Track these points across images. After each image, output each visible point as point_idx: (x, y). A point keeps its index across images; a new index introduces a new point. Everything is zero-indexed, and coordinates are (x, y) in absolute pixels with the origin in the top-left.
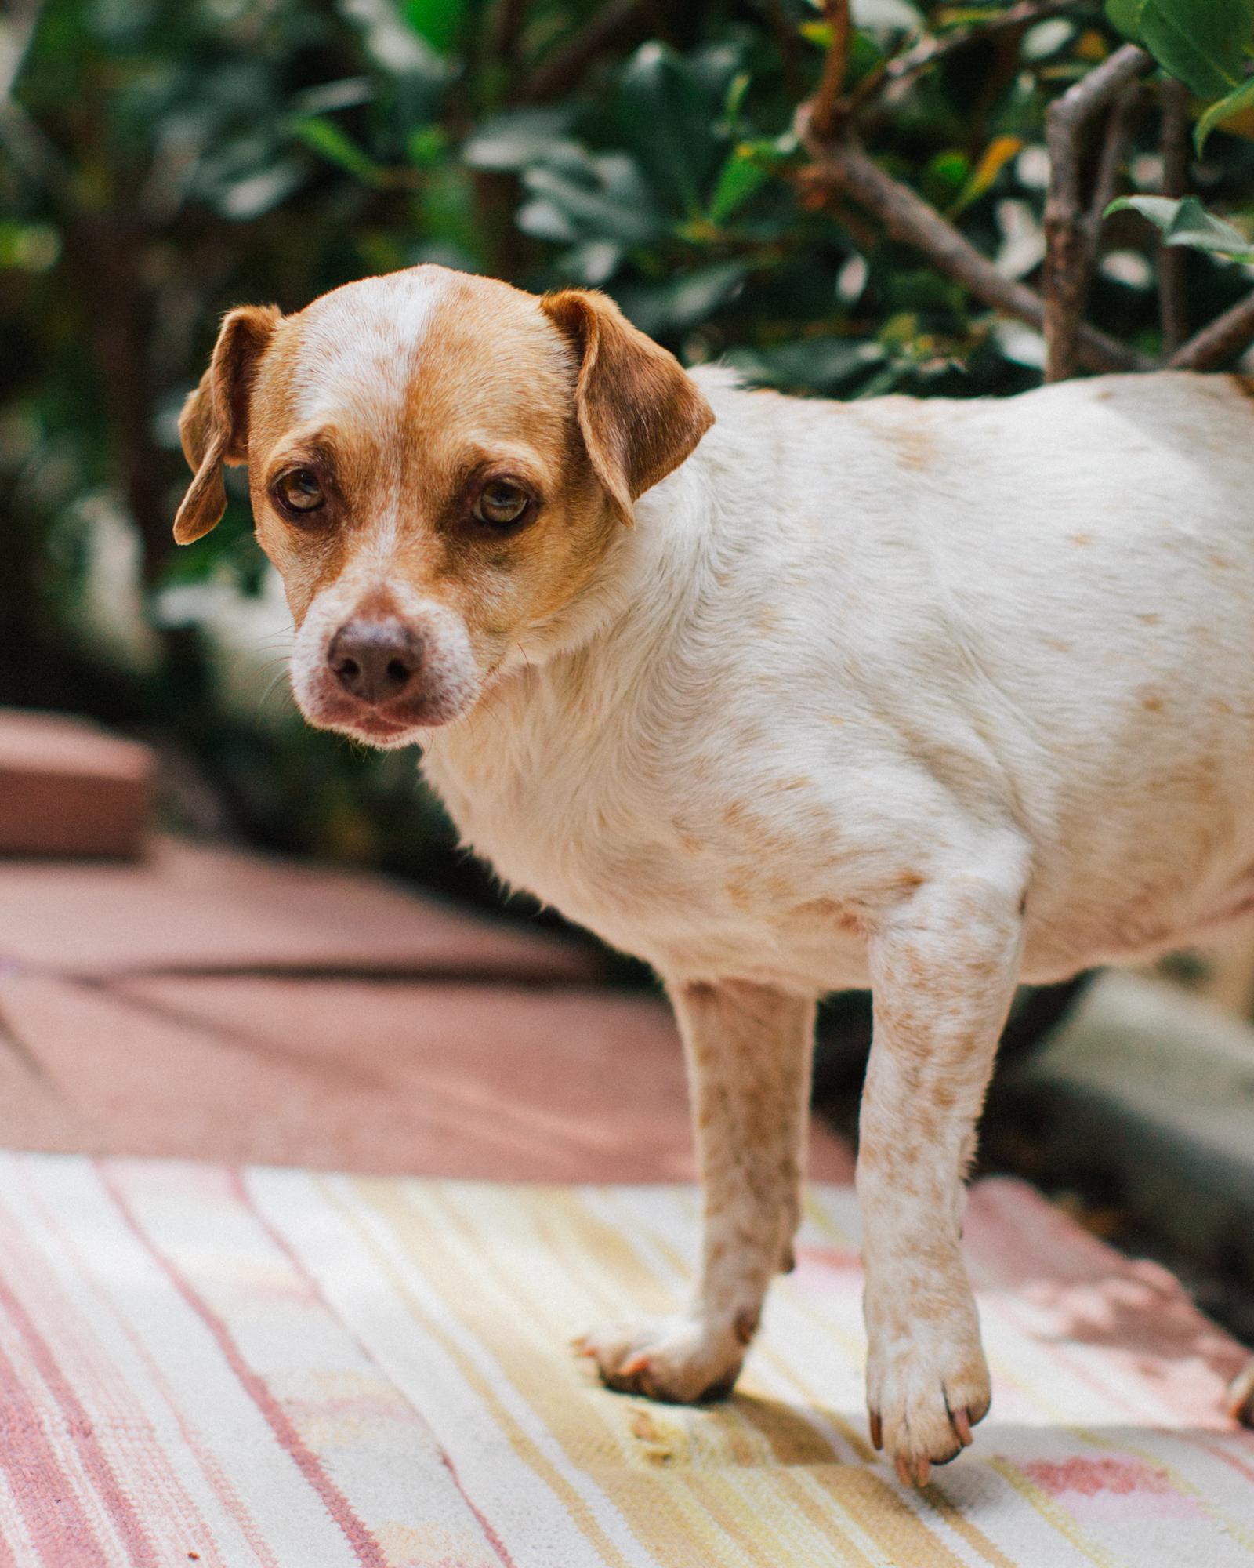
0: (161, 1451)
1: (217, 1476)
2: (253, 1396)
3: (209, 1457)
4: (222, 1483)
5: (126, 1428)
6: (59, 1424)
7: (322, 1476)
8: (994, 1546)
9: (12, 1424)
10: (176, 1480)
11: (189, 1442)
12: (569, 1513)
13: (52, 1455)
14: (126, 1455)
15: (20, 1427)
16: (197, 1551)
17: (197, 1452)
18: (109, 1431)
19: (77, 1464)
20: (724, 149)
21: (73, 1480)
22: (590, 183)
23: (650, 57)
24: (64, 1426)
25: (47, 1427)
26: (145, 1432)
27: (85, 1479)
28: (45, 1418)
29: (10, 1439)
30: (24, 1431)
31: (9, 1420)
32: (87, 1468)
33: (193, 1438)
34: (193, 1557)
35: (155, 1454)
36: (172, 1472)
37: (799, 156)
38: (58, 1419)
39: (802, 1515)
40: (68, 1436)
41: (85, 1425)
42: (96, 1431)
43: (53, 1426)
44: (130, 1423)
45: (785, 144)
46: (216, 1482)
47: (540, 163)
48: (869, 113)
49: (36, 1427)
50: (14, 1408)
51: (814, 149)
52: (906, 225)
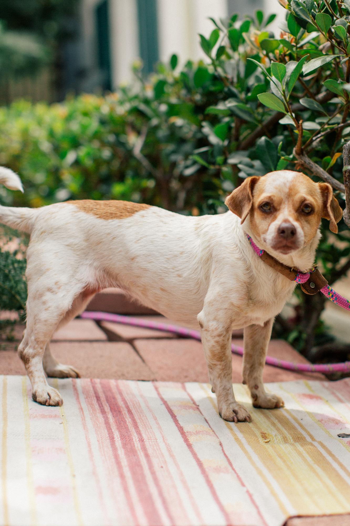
0: (158, 444)
1: (169, 449)
2: (180, 431)
3: (168, 445)
4: (171, 451)
5: (151, 440)
6: (137, 439)
7: (192, 449)
8: (337, 459)
9: (126, 440)
10: (160, 451)
11: (165, 442)
12: (246, 455)
13: (134, 446)
14: (150, 445)
15: (128, 440)
16: (163, 465)
17: (166, 444)
18: (147, 440)
19: (140, 448)
20: (279, 158)
21: (138, 452)
22: (252, 167)
23: (263, 138)
24: (138, 439)
25: (134, 440)
26: (155, 441)
27: (141, 451)
28: (134, 438)
29: (126, 443)
30: (129, 441)
31: (126, 439)
32: (142, 448)
33: (166, 441)
34: (162, 467)
35: (157, 445)
36: (160, 449)
37: (294, 158)
38: (136, 438)
39: (296, 453)
40: (138, 442)
41: (142, 439)
42: (145, 440)
43: (135, 440)
44: (152, 438)
45: (291, 156)
46: (169, 450)
47: (240, 163)
48: (309, 148)
49: (132, 440)
50: (127, 436)
51: (297, 157)
52: (317, 172)
